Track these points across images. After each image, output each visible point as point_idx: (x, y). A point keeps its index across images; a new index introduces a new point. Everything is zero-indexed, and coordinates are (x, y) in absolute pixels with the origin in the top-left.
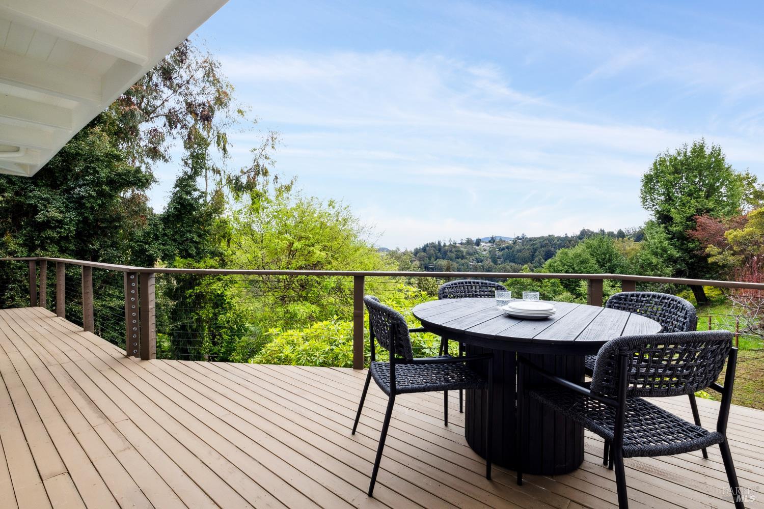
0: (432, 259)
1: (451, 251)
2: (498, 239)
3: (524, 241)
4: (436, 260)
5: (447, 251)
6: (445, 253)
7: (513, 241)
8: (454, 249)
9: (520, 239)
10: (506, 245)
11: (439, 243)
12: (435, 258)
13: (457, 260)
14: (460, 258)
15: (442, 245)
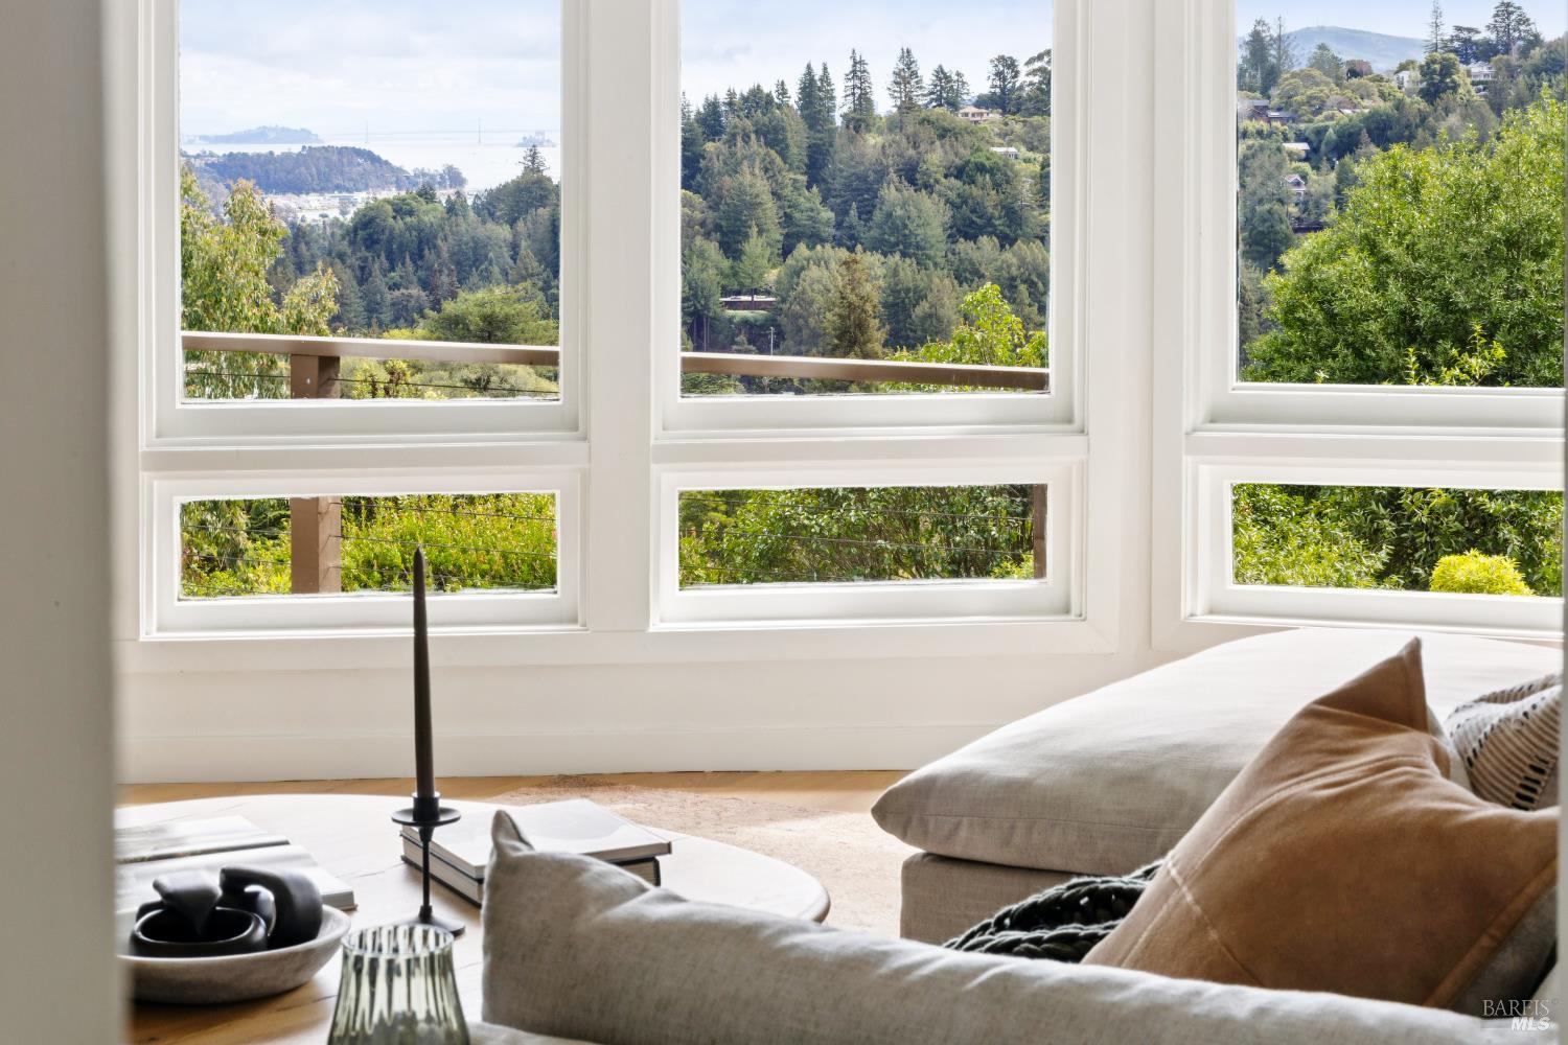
0: (756, 246)
1: (911, 174)
2: (1301, 58)
3: (1512, 73)
4: (786, 251)
5: (882, 174)
6: (862, 193)
7: (1426, 70)
8: (936, 158)
9: (1485, 52)
10: (1368, 106)
11: (814, 90)
12: (777, 234)
13: (963, 246)
14: (987, 228)
15: (842, 106)
